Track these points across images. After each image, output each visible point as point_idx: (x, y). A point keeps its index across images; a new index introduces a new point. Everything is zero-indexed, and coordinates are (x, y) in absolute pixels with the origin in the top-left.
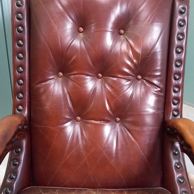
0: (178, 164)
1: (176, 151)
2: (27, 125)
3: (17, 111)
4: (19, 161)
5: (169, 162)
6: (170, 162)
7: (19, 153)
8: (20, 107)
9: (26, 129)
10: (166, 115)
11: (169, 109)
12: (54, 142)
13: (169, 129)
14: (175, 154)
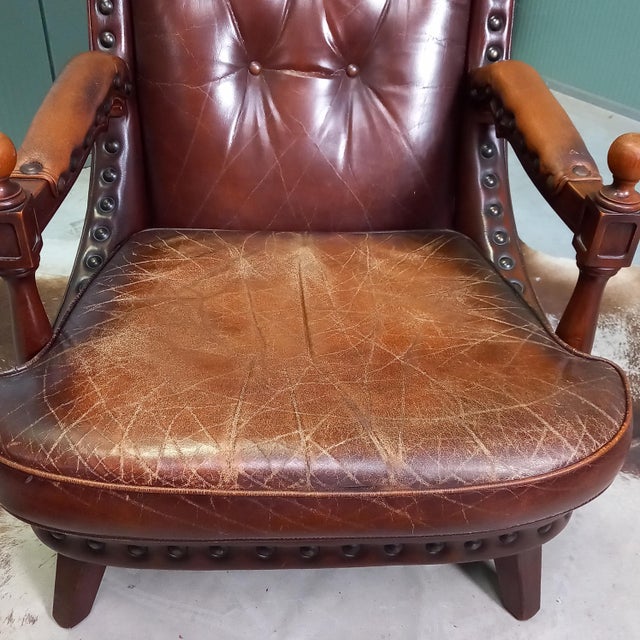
0: (491, 176)
1: (489, 147)
2: (130, 83)
3: (101, 47)
4: (117, 170)
5: (470, 171)
6: (472, 170)
7: (116, 153)
8: (109, 37)
9: (128, 92)
10: (470, 60)
11: (480, 43)
12: (199, 123)
13: (474, 92)
14: (485, 154)
